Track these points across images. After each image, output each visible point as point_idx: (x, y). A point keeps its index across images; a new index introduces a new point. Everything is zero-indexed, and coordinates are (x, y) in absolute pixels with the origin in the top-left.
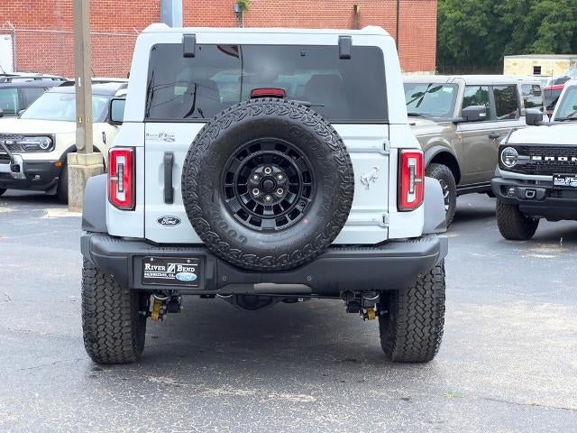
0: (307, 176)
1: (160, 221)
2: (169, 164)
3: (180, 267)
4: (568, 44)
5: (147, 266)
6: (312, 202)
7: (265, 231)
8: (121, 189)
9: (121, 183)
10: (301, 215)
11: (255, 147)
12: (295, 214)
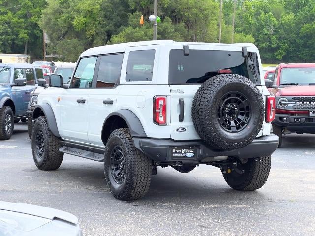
0: (248, 108)
1: (178, 130)
2: (181, 104)
3: (187, 151)
4: (10, 48)
5: (174, 151)
6: (249, 120)
7: (232, 132)
8: (161, 115)
9: (161, 113)
10: (246, 125)
11: (229, 96)
12: (243, 124)
